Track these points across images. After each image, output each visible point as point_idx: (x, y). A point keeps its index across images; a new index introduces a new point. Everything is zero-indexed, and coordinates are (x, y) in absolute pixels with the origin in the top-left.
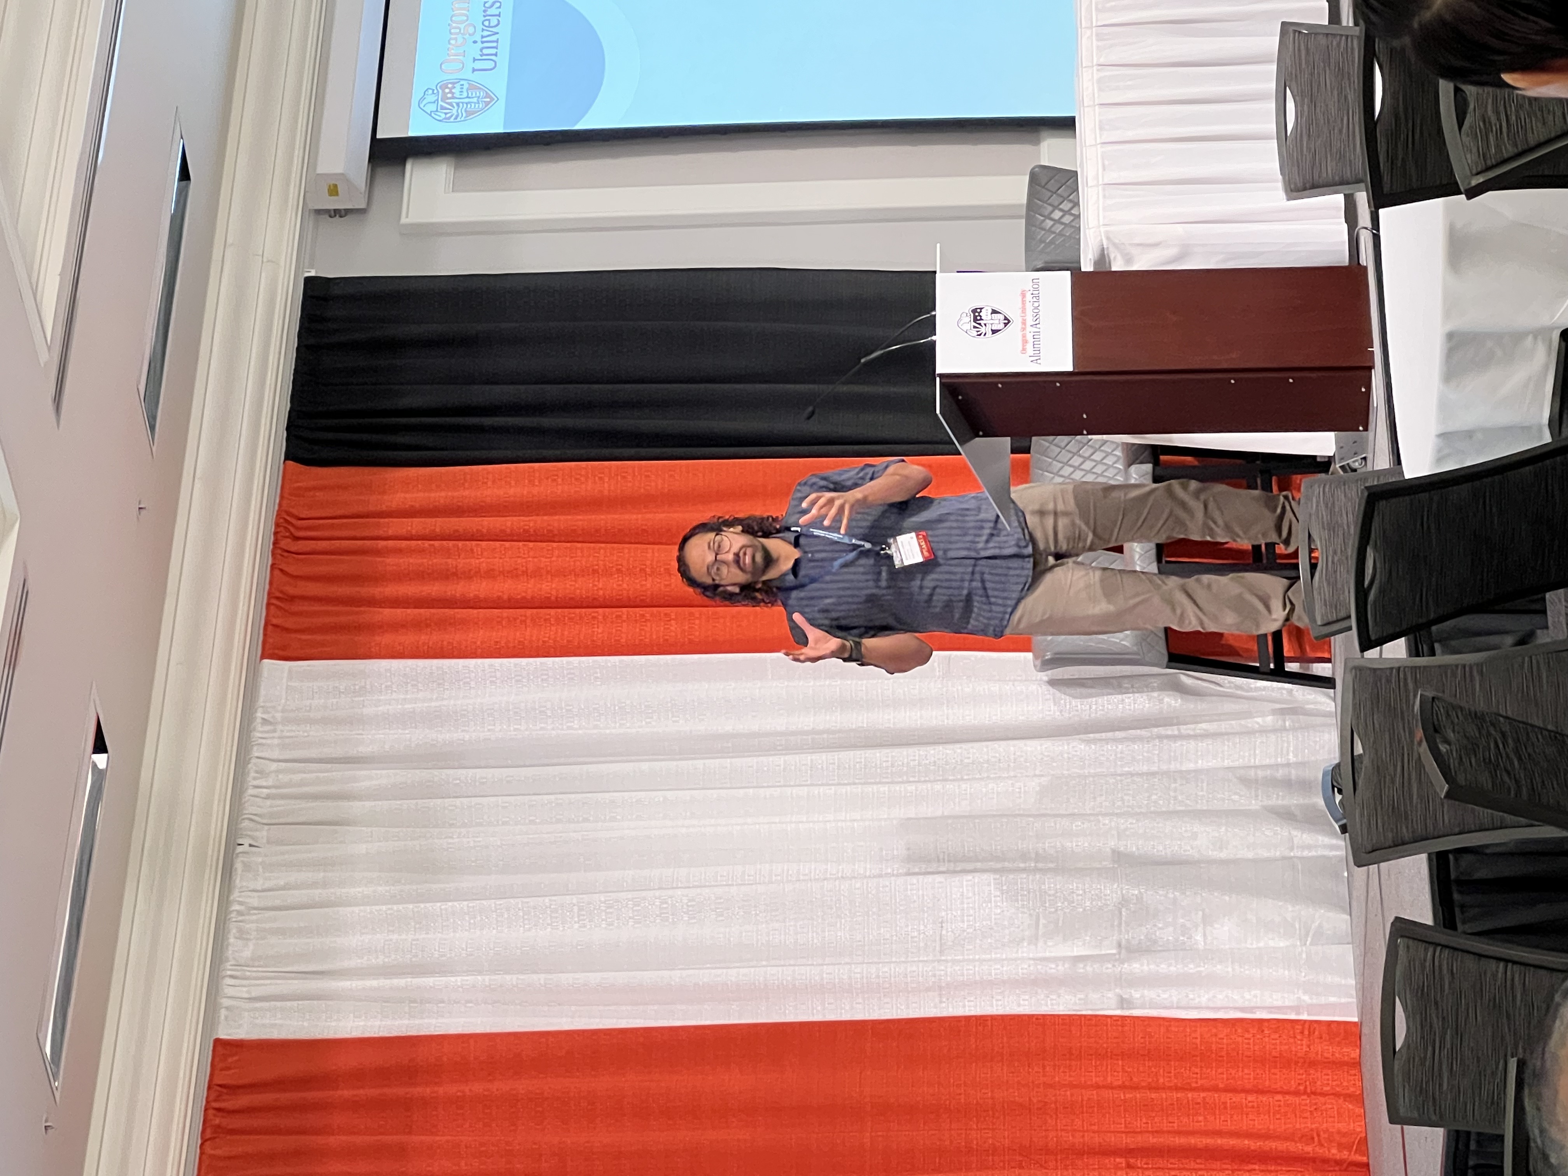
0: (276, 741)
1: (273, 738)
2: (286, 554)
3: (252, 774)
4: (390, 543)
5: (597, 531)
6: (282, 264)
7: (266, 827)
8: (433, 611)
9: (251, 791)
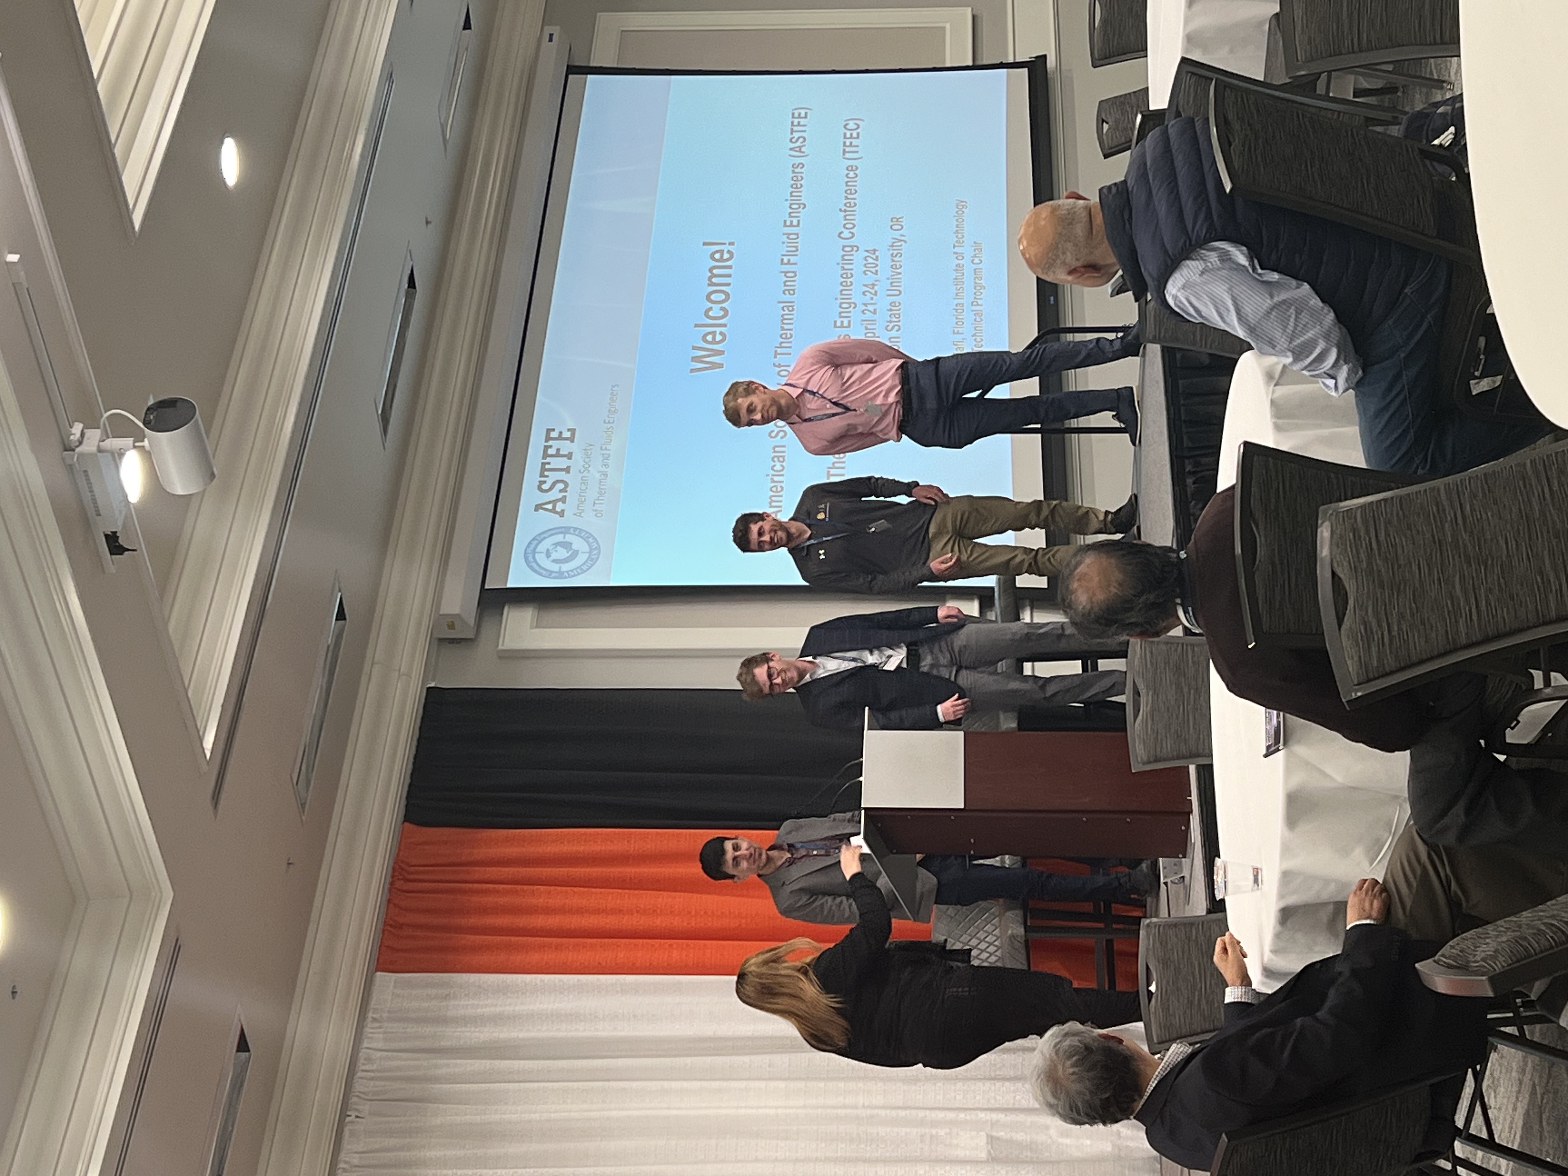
0: (381, 1036)
1: (379, 1033)
2: (399, 892)
3: (362, 1061)
4: (476, 886)
5: (624, 881)
6: (413, 676)
7: (369, 1103)
8: (502, 938)
9: (360, 1074)
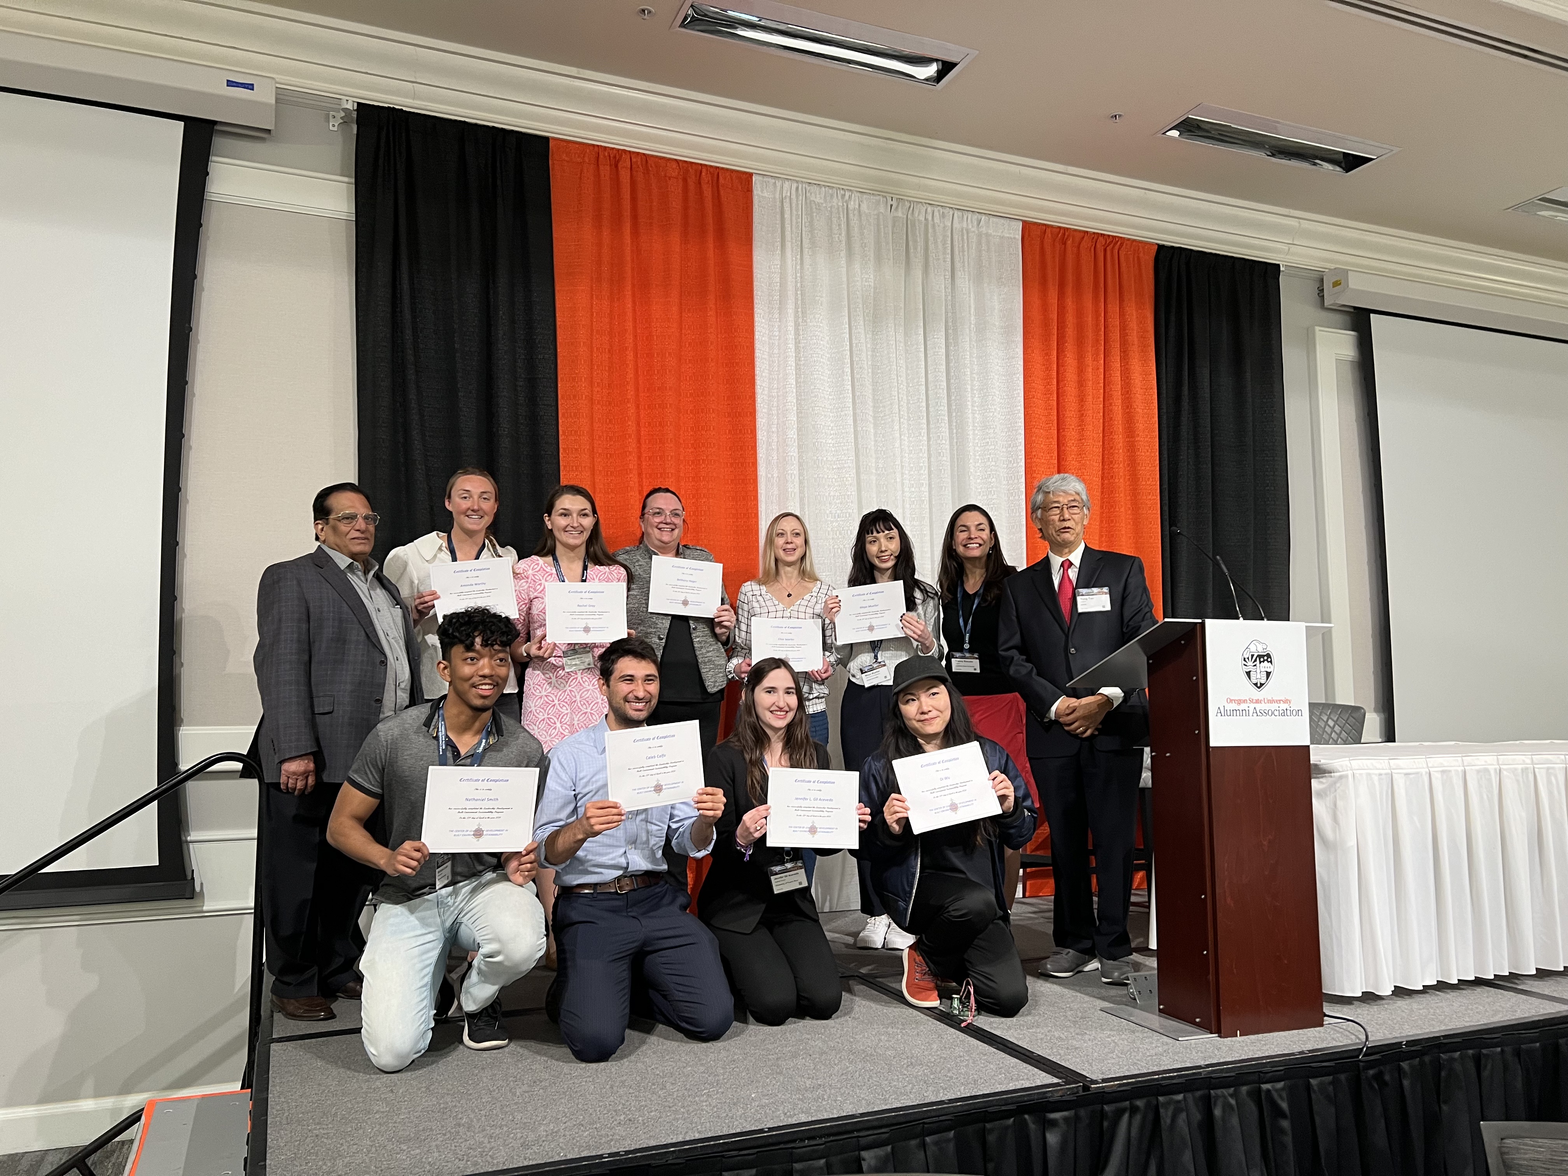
2: (1094, 240)
4: (1102, 304)
5: (1111, 433)
7: (905, 216)
